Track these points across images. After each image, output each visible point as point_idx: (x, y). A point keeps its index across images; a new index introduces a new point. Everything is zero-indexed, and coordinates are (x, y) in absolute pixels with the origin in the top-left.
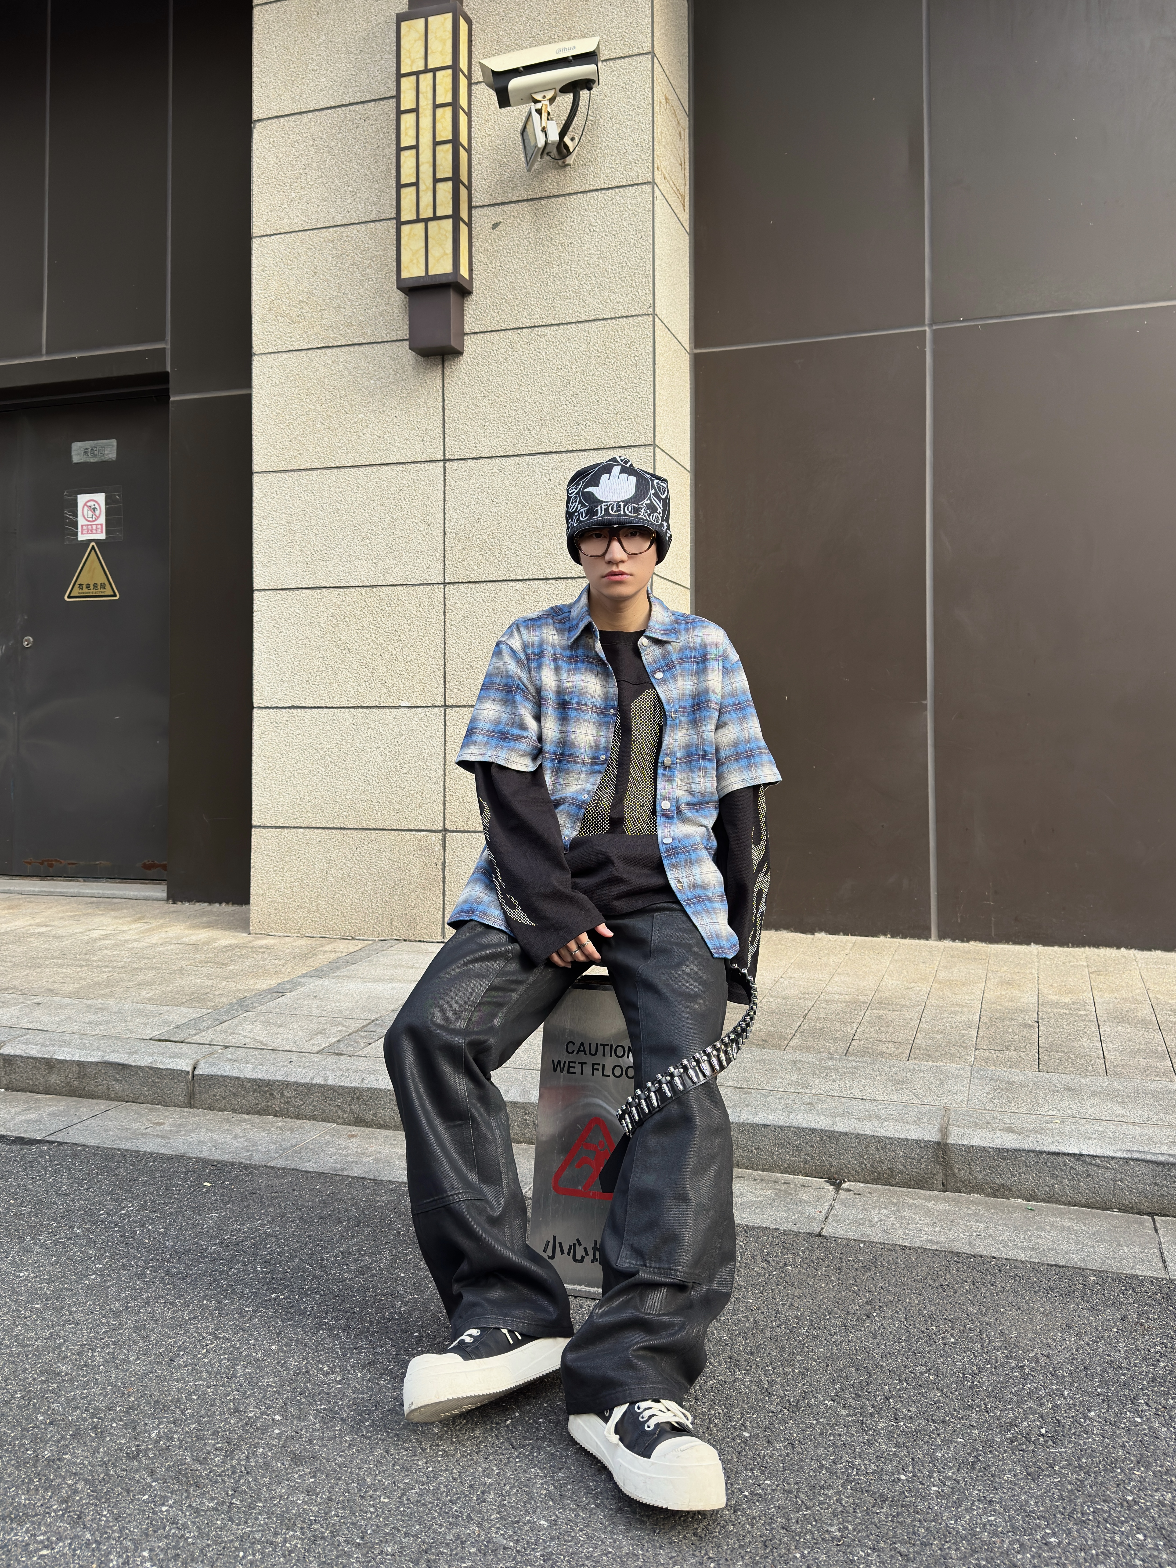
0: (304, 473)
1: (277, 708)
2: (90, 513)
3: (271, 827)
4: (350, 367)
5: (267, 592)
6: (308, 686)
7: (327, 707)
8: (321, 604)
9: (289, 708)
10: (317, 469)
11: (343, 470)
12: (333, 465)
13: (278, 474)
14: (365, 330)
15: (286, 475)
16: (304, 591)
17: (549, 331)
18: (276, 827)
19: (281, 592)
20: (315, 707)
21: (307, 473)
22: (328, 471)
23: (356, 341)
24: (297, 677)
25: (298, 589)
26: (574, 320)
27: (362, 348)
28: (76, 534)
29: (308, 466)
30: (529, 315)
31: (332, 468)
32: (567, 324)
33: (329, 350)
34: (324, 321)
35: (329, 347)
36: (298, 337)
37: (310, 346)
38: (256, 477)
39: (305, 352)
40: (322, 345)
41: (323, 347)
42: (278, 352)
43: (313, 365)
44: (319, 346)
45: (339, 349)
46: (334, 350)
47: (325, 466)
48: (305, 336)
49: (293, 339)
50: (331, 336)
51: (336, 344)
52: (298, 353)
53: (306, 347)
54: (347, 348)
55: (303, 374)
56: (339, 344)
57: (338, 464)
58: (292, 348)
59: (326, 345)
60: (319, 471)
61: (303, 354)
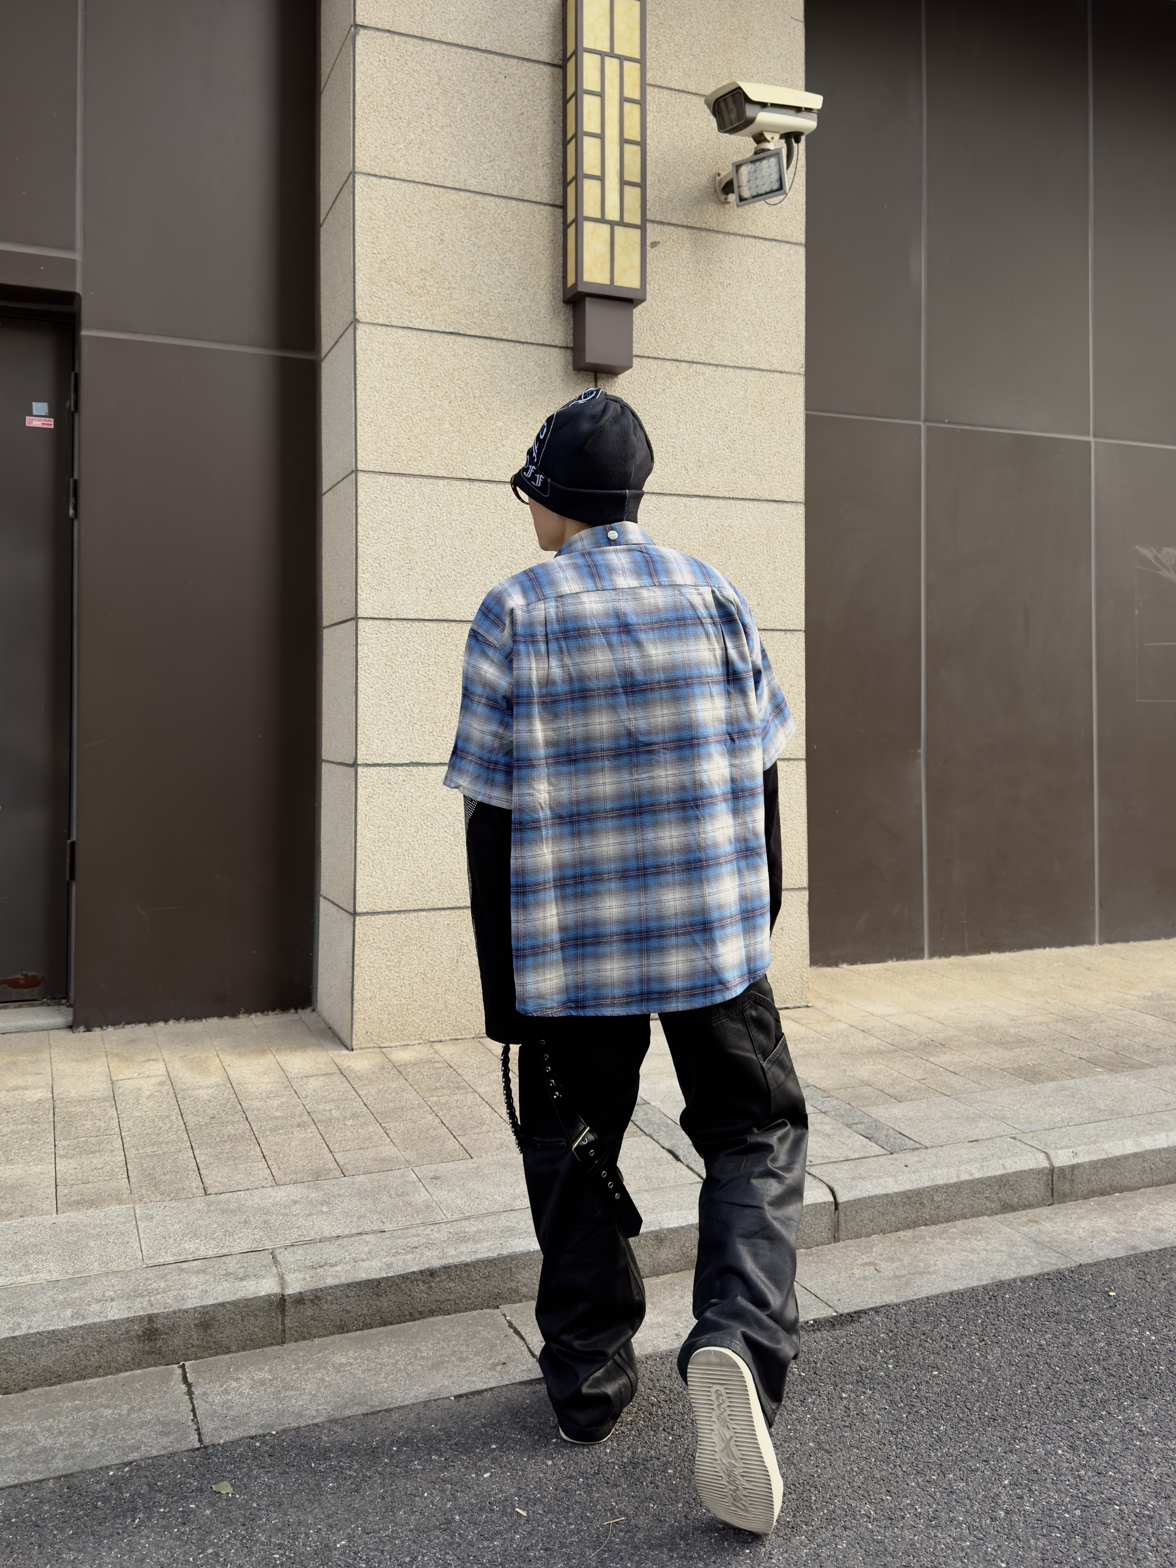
0: (426, 480)
1: (390, 765)
4: (487, 363)
5: (377, 622)
6: (432, 738)
8: (449, 640)
9: (407, 765)
10: (443, 478)
11: (477, 483)
12: (464, 476)
13: (392, 478)
14: (506, 325)
15: (403, 480)
16: (427, 623)
17: (708, 370)
19: (396, 622)
21: (431, 481)
22: (459, 483)
23: (494, 335)
24: (417, 727)
25: (418, 620)
26: (731, 364)
27: (501, 344)
29: (432, 472)
30: (688, 348)
31: (463, 479)
32: (725, 366)
33: (460, 339)
34: (454, 303)
35: (459, 334)
36: (419, 313)
37: (435, 328)
38: (361, 477)
39: (429, 334)
40: (451, 330)
41: (452, 333)
42: (392, 326)
43: (439, 352)
44: (447, 331)
45: (472, 340)
46: (467, 339)
47: (454, 475)
48: (428, 314)
49: (413, 315)
50: (463, 322)
51: (468, 333)
52: (419, 333)
53: (430, 328)
54: (483, 340)
55: (426, 360)
56: (473, 333)
57: (471, 476)
58: (411, 325)
59: (456, 331)
60: (446, 481)
61: (426, 335)
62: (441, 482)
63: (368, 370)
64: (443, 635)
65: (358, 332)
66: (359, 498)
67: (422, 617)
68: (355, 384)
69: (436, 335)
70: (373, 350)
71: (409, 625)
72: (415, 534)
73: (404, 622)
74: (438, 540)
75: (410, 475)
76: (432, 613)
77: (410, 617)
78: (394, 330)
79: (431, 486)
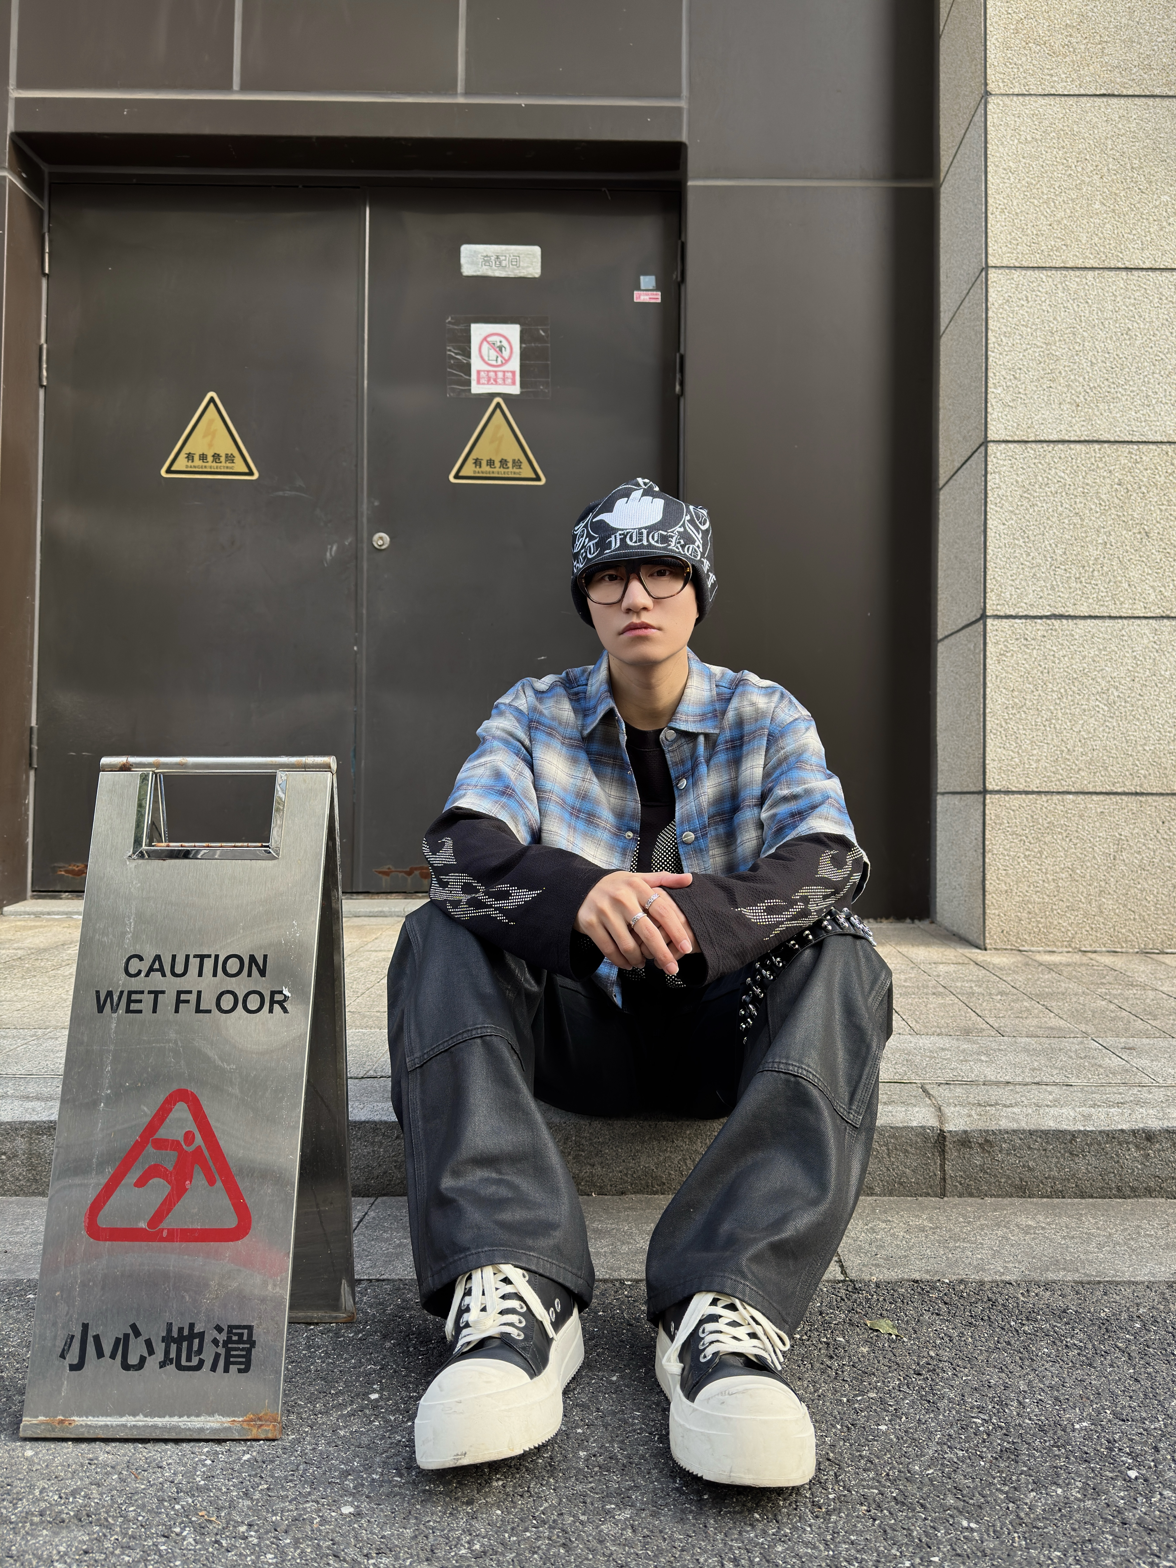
0: (1072, 273)
1: (1026, 617)
2: (493, 354)
3: (1020, 793)
4: (1149, 127)
5: (1011, 446)
6: (1079, 586)
7: (1110, 617)
8: (1101, 465)
9: (1048, 617)
10: (1093, 269)
11: (1136, 273)
12: (1120, 265)
13: (1029, 273)
15: (1043, 275)
16: (1072, 446)
18: (1027, 793)
19: (1034, 445)
20: (1090, 617)
21: (1078, 273)
22: (1112, 273)
23: (1157, 92)
24: (1059, 572)
25: (1063, 442)
27: (1166, 102)
28: (469, 383)
29: (1079, 263)
31: (1119, 268)
33: (1115, 100)
34: (1106, 59)
35: (1114, 95)
36: (1063, 76)
37: (1082, 92)
38: (993, 275)
39: (1076, 99)
40: (1103, 91)
41: (1104, 95)
42: (1031, 95)
43: (1088, 119)
44: (1098, 93)
45: (1130, 100)
46: (1122, 101)
47: (1106, 265)
48: (1075, 76)
49: (1056, 79)
50: (1118, 80)
51: (1125, 93)
52: (1063, 99)
53: (1077, 93)
54: (1143, 99)
55: (1072, 130)
56: (1130, 93)
57: (1128, 265)
58: (1053, 91)
59: (1109, 92)
60: (1097, 272)
61: (1071, 101)
62: (1090, 274)
63: (1001, 149)
64: (1093, 460)
65: (989, 107)
66: (990, 299)
67: (1067, 438)
68: (986, 166)
69: (1084, 99)
70: (1007, 125)
71: (1050, 448)
72: (1057, 338)
73: (1045, 445)
74: (1086, 344)
75: (1051, 268)
76: (1079, 433)
77: (1051, 438)
78: (1033, 98)
79: (1077, 280)
